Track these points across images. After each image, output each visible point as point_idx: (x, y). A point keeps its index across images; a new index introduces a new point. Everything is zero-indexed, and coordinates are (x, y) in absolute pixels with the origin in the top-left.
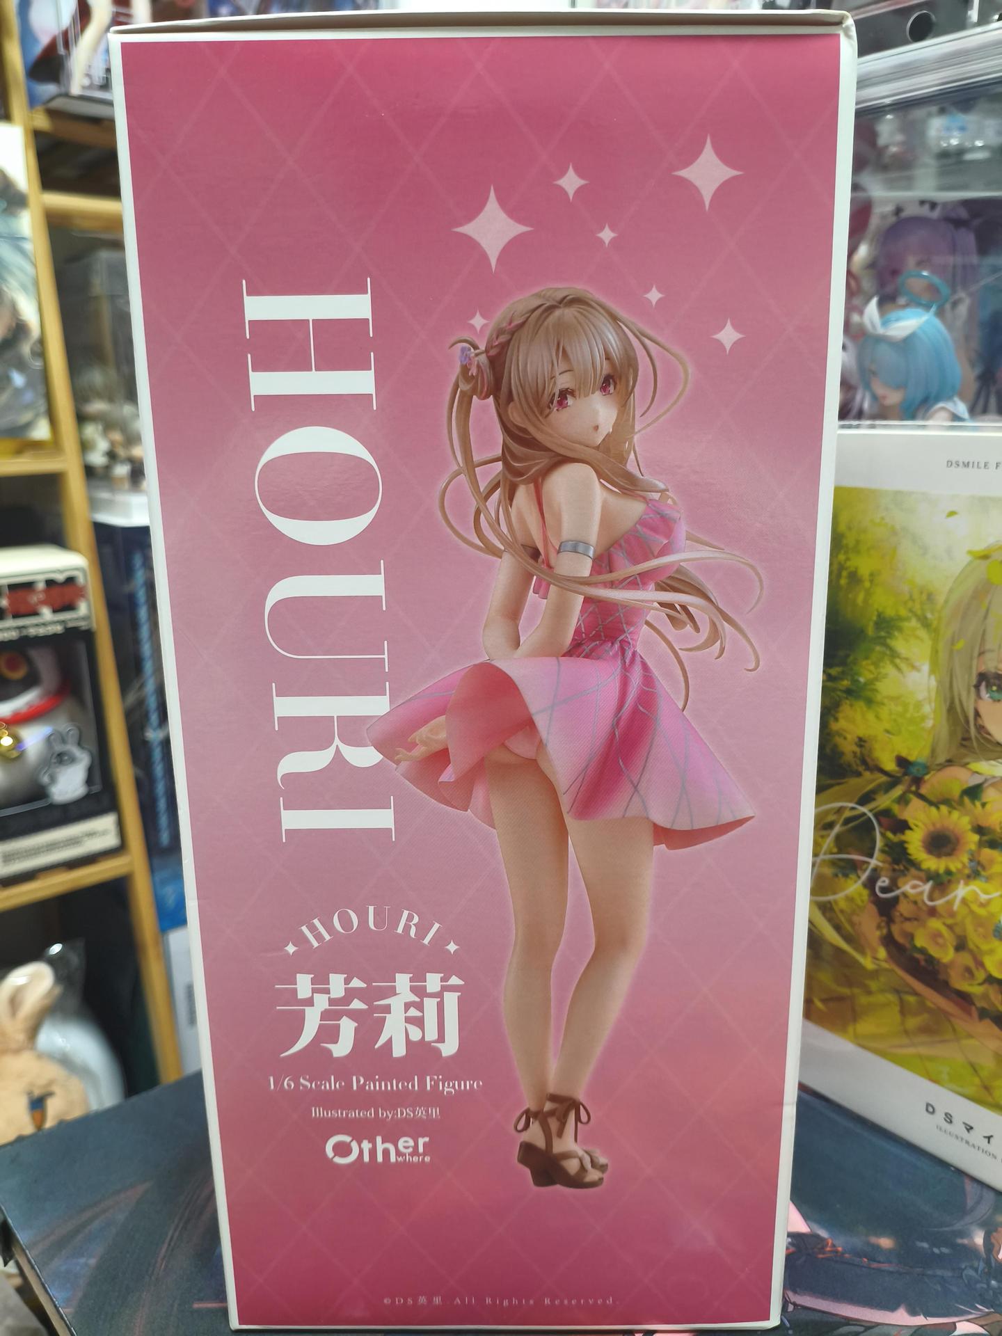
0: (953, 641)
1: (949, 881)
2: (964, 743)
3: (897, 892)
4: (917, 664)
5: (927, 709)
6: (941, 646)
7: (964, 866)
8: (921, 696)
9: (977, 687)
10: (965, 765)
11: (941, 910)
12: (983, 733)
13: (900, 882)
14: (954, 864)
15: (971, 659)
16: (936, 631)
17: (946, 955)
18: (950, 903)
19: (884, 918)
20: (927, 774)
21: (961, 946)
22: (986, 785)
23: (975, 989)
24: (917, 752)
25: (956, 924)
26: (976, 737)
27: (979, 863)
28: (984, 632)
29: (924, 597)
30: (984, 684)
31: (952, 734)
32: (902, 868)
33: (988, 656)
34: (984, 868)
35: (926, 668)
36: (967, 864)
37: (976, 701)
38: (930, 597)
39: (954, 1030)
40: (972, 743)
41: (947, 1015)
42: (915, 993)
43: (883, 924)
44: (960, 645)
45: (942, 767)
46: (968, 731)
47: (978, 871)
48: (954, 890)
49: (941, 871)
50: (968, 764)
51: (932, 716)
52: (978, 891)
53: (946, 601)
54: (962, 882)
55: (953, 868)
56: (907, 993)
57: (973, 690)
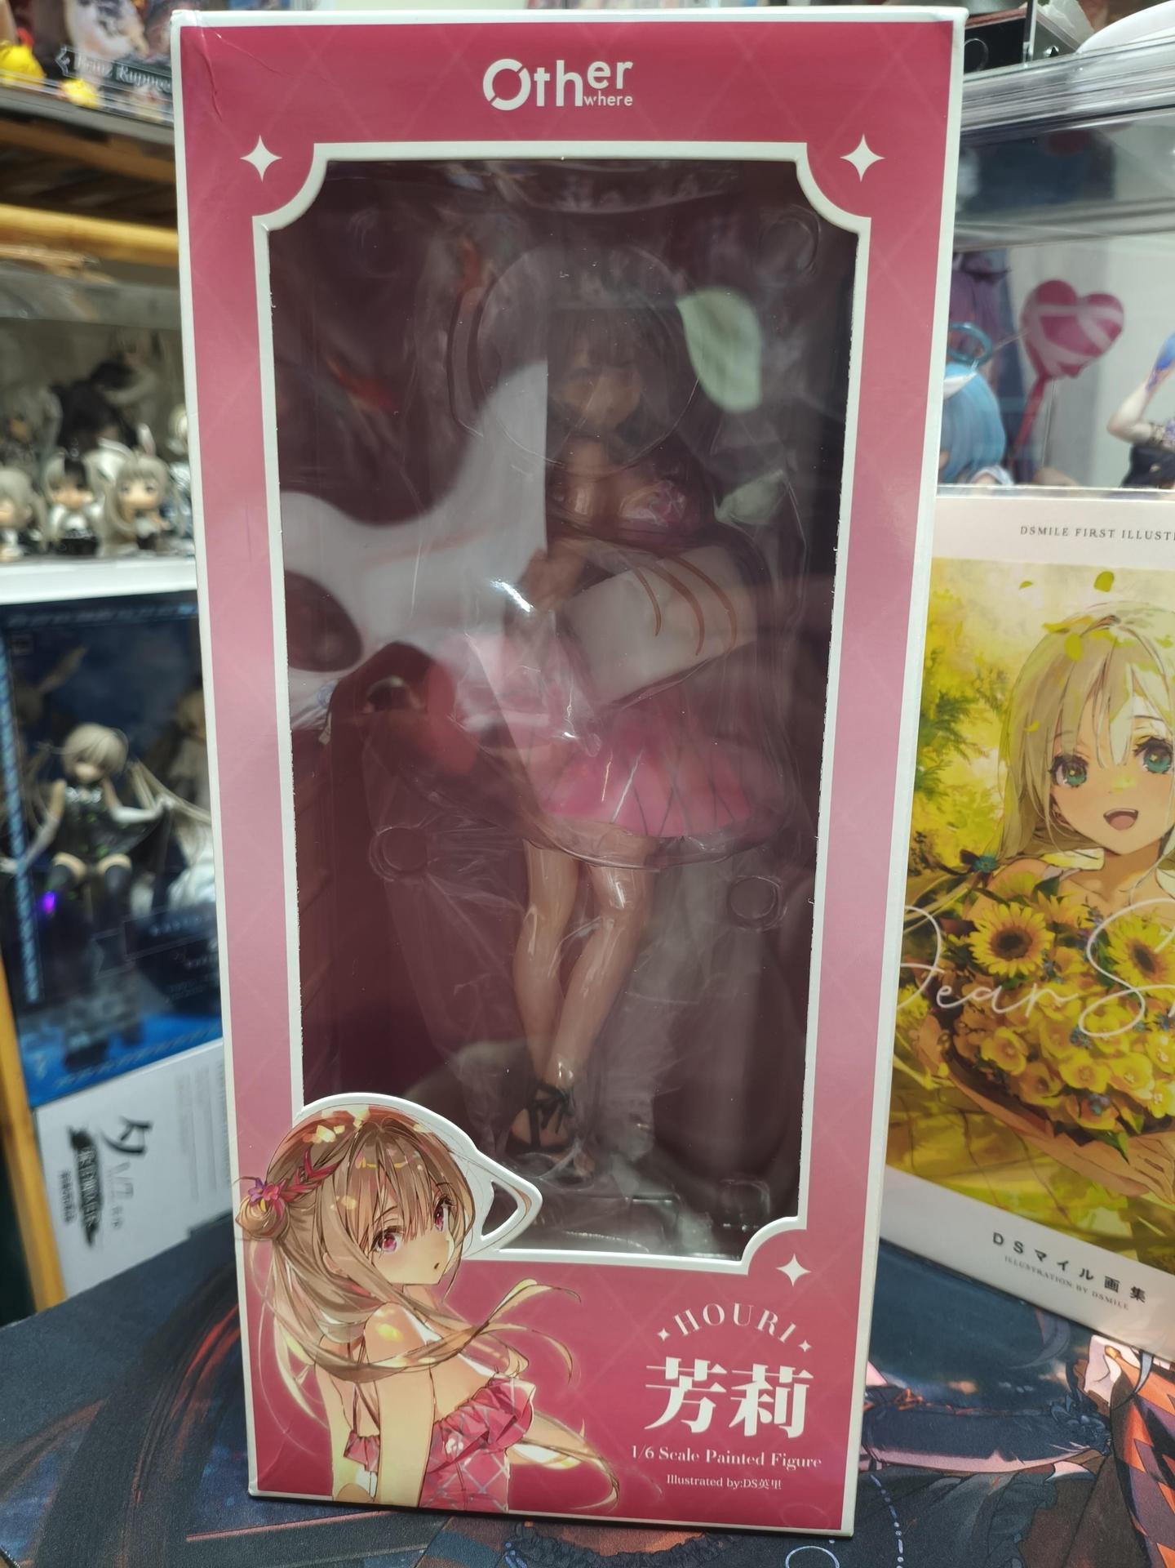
0: (1026, 723)
1: (1021, 985)
2: (1039, 833)
3: (962, 1001)
4: (985, 750)
5: (996, 798)
6: (1012, 730)
7: (1038, 967)
8: (990, 783)
9: (1053, 772)
10: (1039, 858)
11: (1011, 1018)
12: (1059, 822)
13: (964, 990)
14: (1026, 966)
15: (1047, 742)
16: (1007, 712)
17: (1018, 1067)
18: (1021, 1009)
19: (947, 1031)
20: (996, 869)
21: (1034, 1055)
22: (1061, 879)
23: (1051, 1103)
24: (983, 846)
25: (1029, 1032)
26: (1051, 826)
27: (1054, 963)
28: (1062, 711)
29: (994, 675)
30: (1060, 768)
31: (1024, 824)
32: (967, 974)
33: (1064, 738)
34: (1060, 969)
35: (995, 754)
36: (1042, 966)
37: (1051, 787)
38: (1001, 676)
39: (1026, 1149)
40: (1047, 833)
41: (1018, 1134)
42: (981, 1112)
43: (945, 1038)
44: (1034, 727)
45: (1012, 860)
46: (1043, 821)
47: (1053, 972)
48: (1025, 996)
49: (1012, 974)
50: (1042, 856)
51: (1002, 806)
52: (1053, 994)
53: (1019, 680)
54: (1035, 985)
55: (1025, 971)
56: (971, 1112)
57: (1048, 775)
